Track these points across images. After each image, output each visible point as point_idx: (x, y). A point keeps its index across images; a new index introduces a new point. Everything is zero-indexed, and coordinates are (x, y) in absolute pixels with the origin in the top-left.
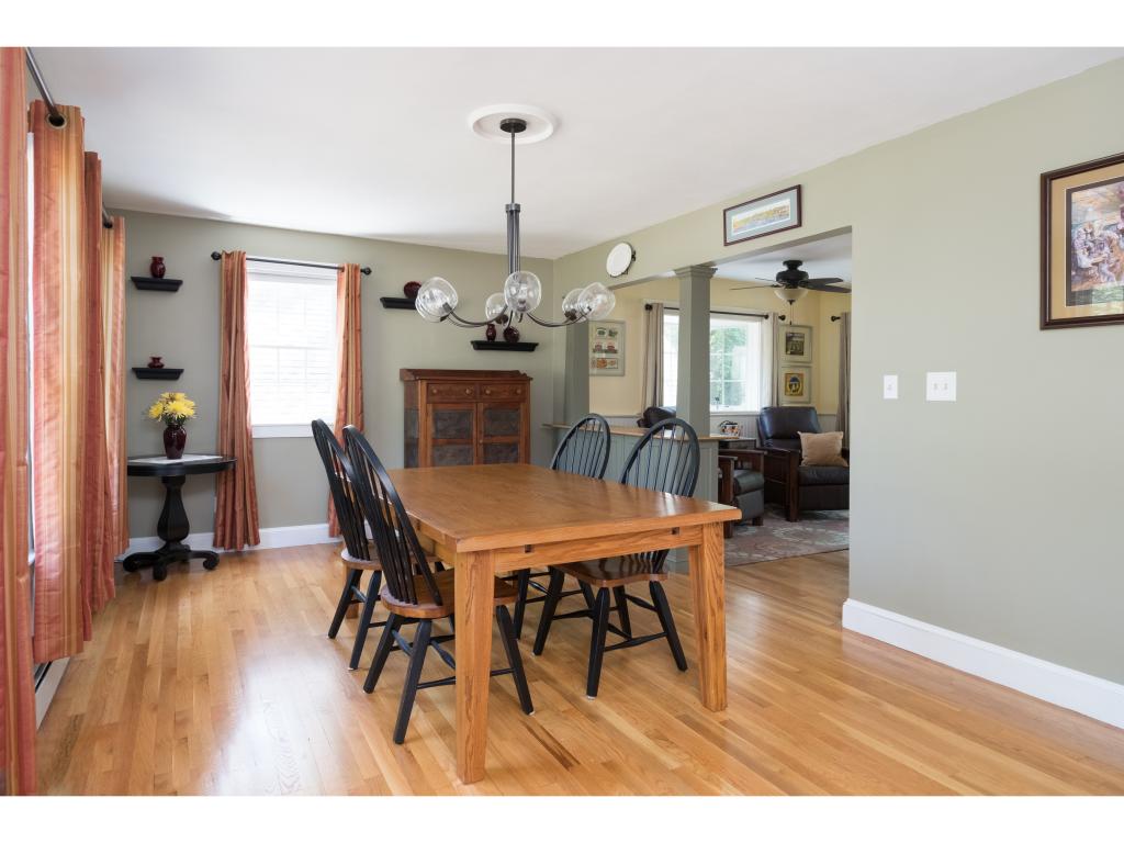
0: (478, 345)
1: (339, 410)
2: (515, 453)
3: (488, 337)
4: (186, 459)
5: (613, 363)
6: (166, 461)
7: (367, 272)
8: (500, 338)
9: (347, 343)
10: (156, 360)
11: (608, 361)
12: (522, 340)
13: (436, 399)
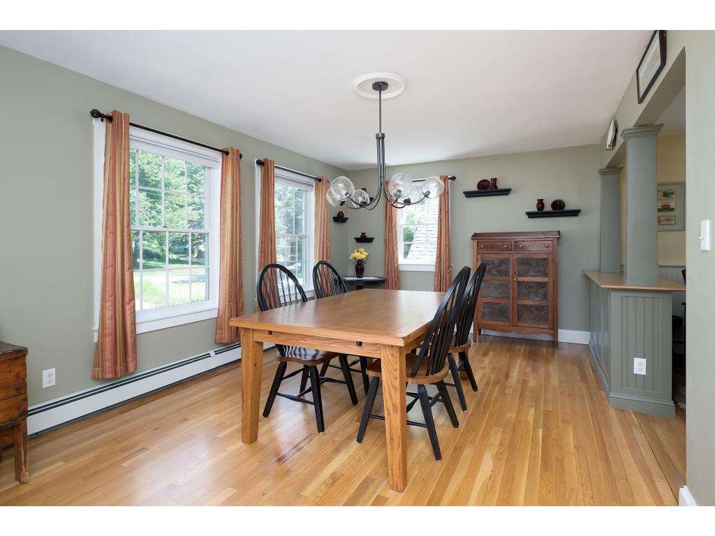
0: (531, 215)
1: (437, 257)
2: (544, 289)
3: (538, 209)
4: (364, 278)
5: (668, 220)
6: (356, 279)
7: (453, 178)
8: (548, 208)
9: (440, 220)
10: (363, 234)
11: (662, 218)
12: (567, 208)
13: (483, 251)
